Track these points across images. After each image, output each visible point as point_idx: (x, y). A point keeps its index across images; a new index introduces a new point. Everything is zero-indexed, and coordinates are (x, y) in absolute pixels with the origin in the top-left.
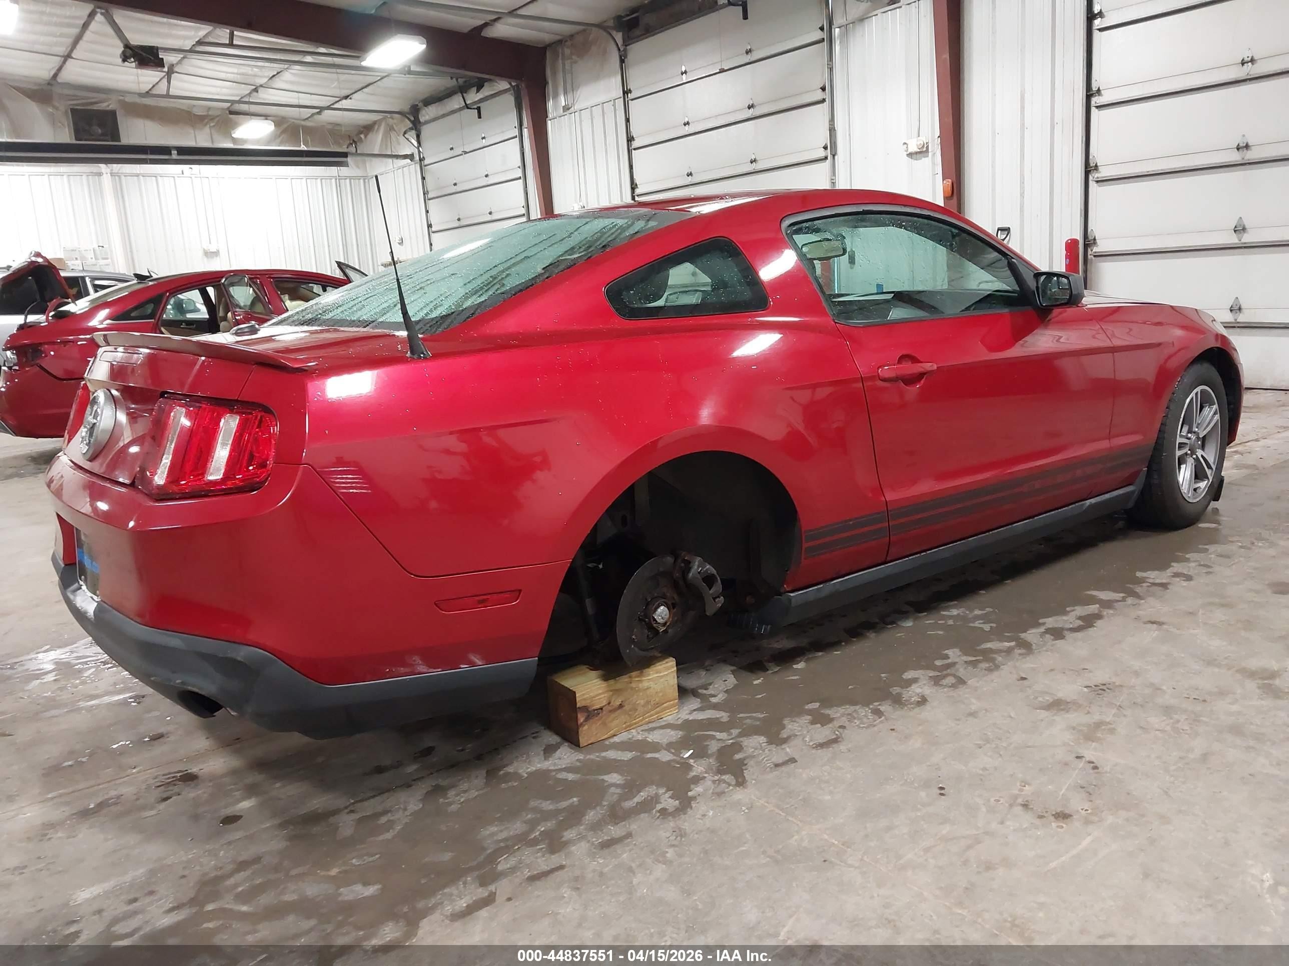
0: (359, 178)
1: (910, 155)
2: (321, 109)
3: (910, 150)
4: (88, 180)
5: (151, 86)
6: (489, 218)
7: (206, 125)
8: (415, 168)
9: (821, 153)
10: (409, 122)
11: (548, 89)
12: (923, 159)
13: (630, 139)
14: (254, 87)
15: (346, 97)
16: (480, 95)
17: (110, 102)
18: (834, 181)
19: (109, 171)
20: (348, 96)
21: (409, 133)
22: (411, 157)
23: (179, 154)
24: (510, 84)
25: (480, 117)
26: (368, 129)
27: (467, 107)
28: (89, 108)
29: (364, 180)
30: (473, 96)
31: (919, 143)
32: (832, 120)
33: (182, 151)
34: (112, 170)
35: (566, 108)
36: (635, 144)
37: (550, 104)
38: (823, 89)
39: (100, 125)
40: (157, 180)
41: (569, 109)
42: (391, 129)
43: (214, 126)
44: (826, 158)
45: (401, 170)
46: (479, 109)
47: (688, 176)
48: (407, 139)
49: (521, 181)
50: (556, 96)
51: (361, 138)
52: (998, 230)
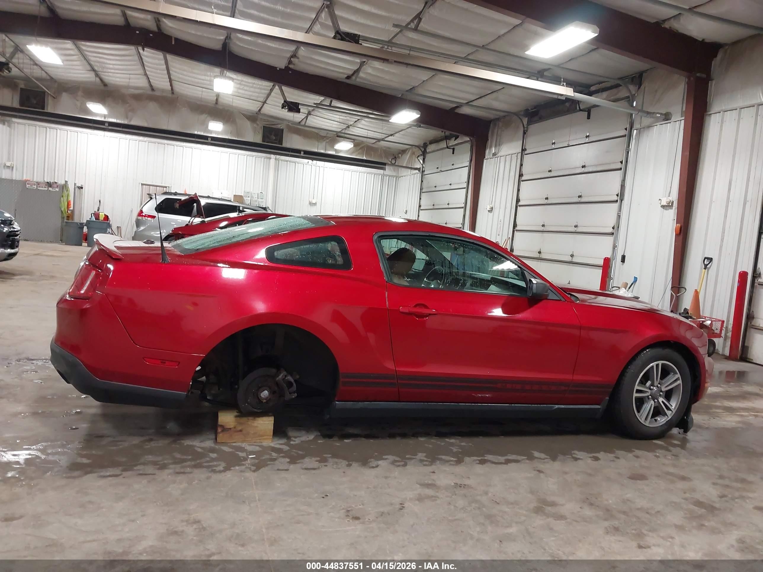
0: (393, 176)
1: (663, 207)
2: (379, 140)
3: (662, 204)
4: (264, 160)
5: (301, 120)
6: (447, 206)
7: (324, 141)
8: (419, 175)
9: (615, 198)
10: (421, 152)
11: (488, 144)
12: (670, 210)
13: (521, 175)
14: (347, 126)
15: (391, 135)
16: (456, 142)
17: (282, 125)
18: (620, 215)
19: (274, 157)
20: (392, 135)
21: (421, 157)
22: (419, 169)
23: (304, 154)
24: (470, 139)
25: (453, 153)
26: (403, 152)
27: (448, 147)
28: (271, 126)
29: (396, 178)
30: (452, 142)
31: (667, 201)
32: (624, 180)
33: (306, 152)
34: (276, 157)
35: (494, 154)
36: (523, 178)
37: (487, 152)
38: (622, 162)
39: (275, 135)
40: (295, 164)
41: (496, 155)
42: (413, 153)
43: (327, 142)
44: (617, 201)
45: (413, 175)
46: (454, 149)
47: (546, 199)
48: (419, 160)
49: (465, 190)
50: (491, 147)
51: (399, 156)
52: (705, 258)
